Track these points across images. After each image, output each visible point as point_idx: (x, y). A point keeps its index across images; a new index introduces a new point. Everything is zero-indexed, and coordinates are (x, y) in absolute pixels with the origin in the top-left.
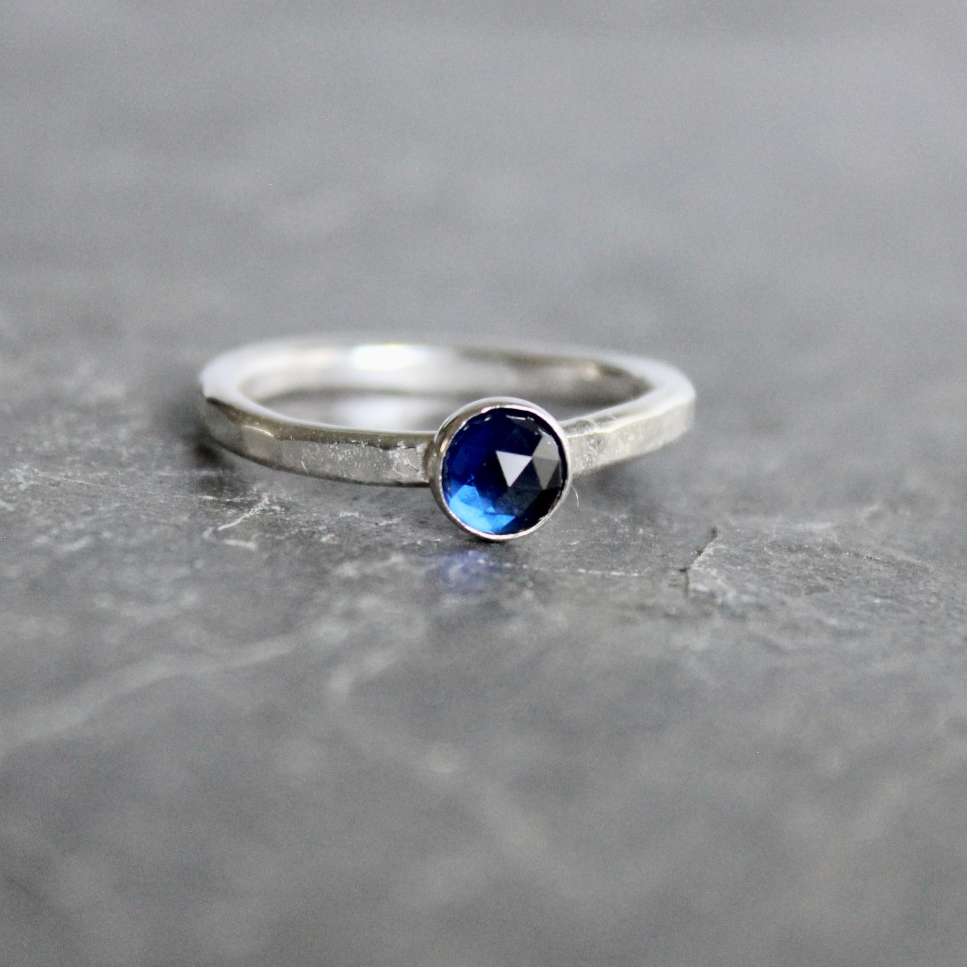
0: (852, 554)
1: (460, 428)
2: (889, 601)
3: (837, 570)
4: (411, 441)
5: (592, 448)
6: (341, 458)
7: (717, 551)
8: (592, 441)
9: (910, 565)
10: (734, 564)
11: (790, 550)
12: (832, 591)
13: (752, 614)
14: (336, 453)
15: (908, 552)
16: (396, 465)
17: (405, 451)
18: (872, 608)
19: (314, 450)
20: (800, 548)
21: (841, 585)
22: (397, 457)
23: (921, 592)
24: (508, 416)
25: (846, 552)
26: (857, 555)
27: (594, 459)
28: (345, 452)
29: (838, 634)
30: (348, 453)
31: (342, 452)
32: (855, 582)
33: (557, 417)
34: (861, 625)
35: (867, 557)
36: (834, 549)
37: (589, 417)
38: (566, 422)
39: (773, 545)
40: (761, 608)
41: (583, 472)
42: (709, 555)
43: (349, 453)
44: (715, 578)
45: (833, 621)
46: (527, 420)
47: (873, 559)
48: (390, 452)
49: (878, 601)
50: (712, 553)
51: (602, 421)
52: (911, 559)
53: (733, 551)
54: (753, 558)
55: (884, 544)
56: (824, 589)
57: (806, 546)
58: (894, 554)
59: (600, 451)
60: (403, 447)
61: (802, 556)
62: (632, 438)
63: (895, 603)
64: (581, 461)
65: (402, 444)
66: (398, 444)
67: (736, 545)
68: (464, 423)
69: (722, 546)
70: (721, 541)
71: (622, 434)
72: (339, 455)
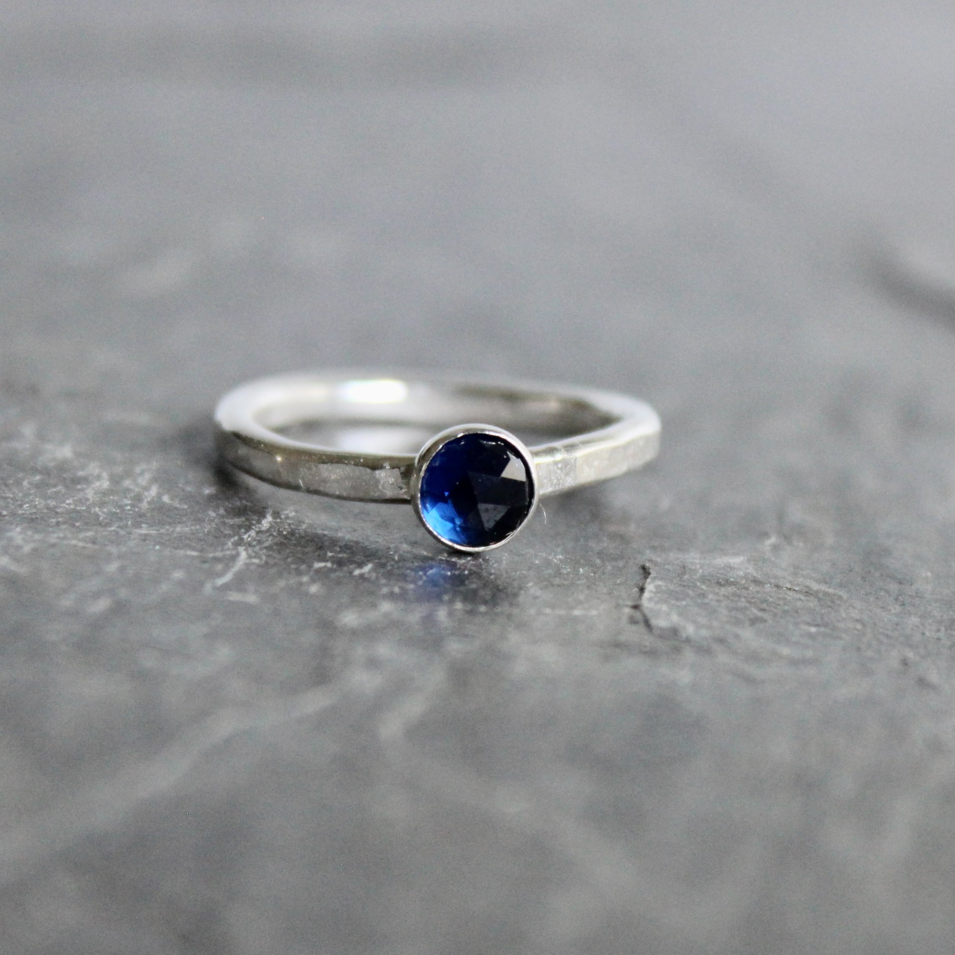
0: (772, 586)
1: (437, 450)
2: (822, 629)
3: (766, 601)
4: (395, 463)
5: (559, 472)
7: (658, 587)
8: (560, 466)
9: (826, 594)
10: (678, 599)
11: (719, 584)
12: (770, 622)
13: (716, 647)
15: (818, 581)
16: (382, 483)
17: (390, 471)
18: (811, 636)
19: (310, 469)
20: (728, 583)
21: (775, 615)
23: (844, 619)
25: (767, 584)
26: (777, 586)
27: (561, 481)
28: (338, 471)
29: (794, 662)
30: (340, 472)
32: (785, 612)
33: (527, 444)
34: (809, 654)
35: (787, 588)
36: (755, 581)
37: (558, 444)
38: (536, 448)
39: (704, 579)
40: (721, 641)
41: (551, 493)
42: (651, 592)
44: (668, 614)
45: (785, 651)
46: (497, 444)
47: (792, 589)
48: (377, 472)
49: (813, 630)
50: (654, 590)
51: (570, 448)
52: (824, 588)
53: (672, 587)
54: (690, 592)
55: (795, 574)
56: (764, 621)
57: (732, 580)
58: (808, 584)
59: (567, 474)
60: (388, 467)
61: (731, 589)
62: (596, 463)
63: (828, 631)
64: (549, 483)
65: (388, 465)
66: (384, 465)
67: (671, 581)
68: (441, 446)
69: (659, 583)
70: (654, 579)
71: (587, 459)
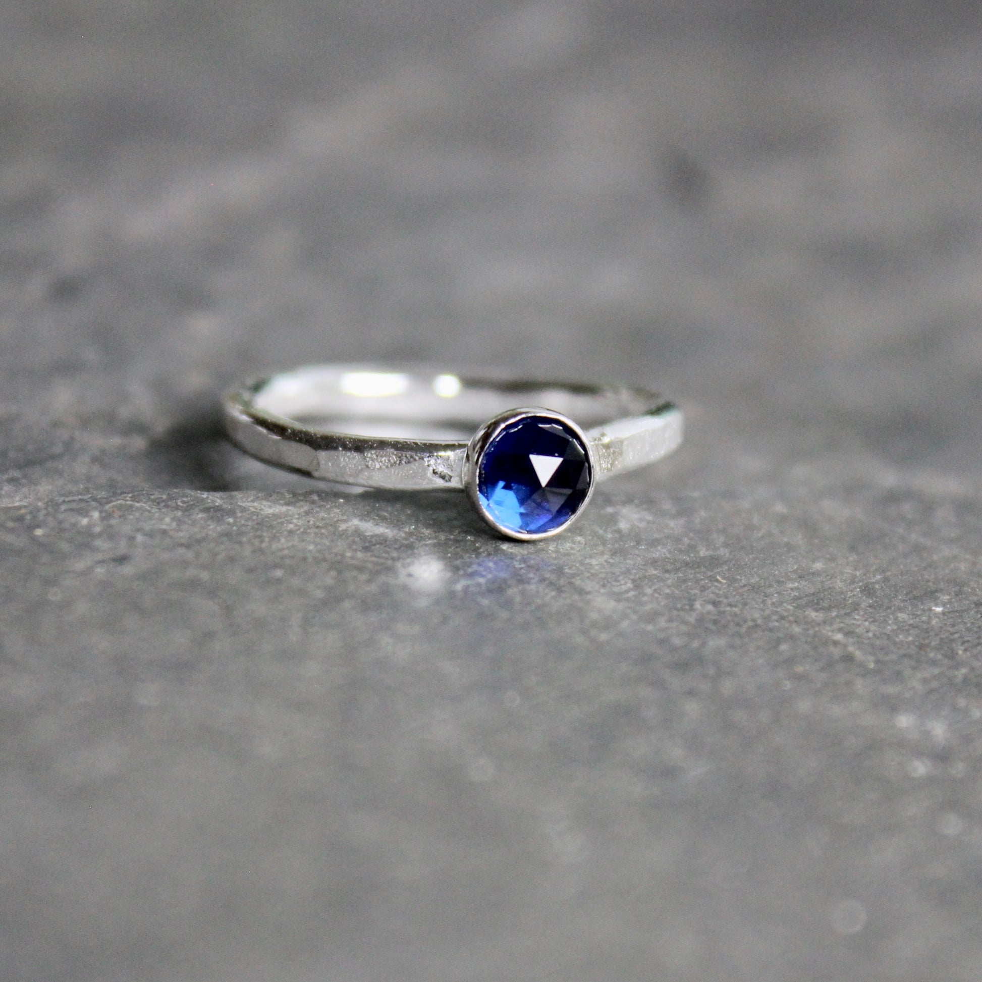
6: (379, 466)
14: (374, 461)
22: (432, 463)
24: (540, 426)
31: (379, 460)
43: (387, 461)
72: (377, 463)
